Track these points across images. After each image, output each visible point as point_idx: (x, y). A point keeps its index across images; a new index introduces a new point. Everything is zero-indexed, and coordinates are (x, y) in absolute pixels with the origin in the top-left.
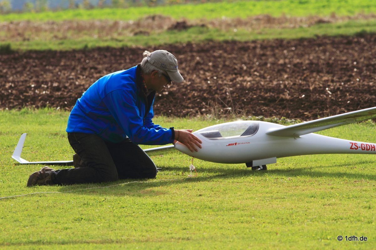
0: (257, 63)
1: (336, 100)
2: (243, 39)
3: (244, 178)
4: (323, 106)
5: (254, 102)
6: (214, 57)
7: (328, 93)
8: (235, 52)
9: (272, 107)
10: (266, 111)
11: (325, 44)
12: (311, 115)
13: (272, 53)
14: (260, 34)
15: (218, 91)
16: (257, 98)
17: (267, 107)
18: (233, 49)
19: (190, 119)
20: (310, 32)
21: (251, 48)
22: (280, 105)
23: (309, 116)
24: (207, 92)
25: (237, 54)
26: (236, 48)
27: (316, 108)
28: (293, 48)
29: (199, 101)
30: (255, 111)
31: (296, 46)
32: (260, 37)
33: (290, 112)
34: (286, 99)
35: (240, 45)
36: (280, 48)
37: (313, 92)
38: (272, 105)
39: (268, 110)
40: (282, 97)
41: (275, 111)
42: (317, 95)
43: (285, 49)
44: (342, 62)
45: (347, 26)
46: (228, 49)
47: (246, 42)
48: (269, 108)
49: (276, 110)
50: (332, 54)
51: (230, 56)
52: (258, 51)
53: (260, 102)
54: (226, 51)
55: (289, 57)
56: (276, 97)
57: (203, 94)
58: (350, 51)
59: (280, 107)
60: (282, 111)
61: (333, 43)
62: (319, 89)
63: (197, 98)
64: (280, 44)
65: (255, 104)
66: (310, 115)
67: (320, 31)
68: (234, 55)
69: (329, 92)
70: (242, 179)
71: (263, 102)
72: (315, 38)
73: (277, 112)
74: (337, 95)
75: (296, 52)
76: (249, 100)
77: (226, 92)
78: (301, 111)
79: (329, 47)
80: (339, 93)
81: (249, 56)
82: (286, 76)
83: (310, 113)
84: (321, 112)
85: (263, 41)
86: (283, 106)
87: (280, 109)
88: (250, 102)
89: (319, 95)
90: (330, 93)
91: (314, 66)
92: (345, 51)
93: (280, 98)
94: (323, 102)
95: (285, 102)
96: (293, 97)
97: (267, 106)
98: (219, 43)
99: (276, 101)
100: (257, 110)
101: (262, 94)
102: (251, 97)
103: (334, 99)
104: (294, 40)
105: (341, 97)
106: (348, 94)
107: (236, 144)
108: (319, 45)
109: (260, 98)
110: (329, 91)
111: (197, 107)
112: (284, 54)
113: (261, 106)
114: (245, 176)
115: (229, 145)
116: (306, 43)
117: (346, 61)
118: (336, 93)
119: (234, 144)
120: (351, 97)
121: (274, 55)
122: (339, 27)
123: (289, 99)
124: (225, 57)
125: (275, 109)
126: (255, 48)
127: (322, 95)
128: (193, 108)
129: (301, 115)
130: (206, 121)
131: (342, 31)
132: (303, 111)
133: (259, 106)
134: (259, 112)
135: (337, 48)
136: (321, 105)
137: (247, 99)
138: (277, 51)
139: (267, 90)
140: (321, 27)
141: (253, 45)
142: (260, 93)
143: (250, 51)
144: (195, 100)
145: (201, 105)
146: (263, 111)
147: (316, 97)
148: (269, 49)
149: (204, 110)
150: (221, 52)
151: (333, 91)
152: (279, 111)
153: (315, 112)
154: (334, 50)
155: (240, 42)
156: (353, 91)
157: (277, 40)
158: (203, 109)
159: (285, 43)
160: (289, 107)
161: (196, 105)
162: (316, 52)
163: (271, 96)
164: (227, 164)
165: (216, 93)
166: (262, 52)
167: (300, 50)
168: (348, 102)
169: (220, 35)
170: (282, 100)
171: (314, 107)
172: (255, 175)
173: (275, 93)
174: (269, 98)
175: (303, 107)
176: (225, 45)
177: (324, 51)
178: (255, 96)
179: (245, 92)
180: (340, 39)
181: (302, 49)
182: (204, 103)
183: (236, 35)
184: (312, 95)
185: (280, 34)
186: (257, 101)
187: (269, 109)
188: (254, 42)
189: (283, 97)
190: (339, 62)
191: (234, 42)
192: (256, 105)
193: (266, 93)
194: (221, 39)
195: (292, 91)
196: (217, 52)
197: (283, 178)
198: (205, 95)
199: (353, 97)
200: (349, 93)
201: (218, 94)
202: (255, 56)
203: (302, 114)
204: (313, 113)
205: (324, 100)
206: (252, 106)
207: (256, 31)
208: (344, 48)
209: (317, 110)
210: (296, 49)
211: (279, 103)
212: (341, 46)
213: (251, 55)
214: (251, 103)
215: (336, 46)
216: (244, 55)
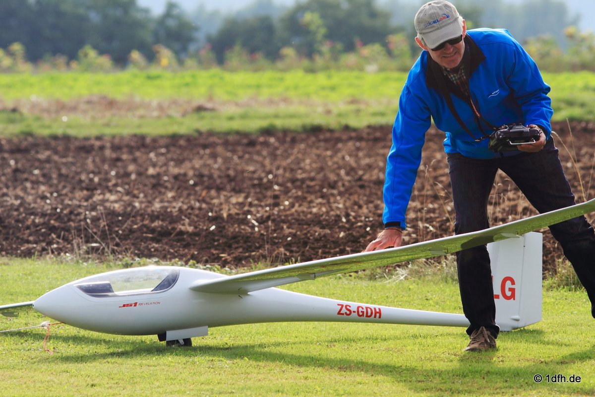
0: (113, 173)
1: (268, 235)
2: (81, 133)
3: (157, 359)
4: (249, 244)
5: (135, 235)
6: (39, 160)
7: (253, 224)
8: (71, 154)
9: (166, 244)
10: (156, 250)
11: (213, 145)
12: (231, 259)
13: (130, 157)
14: (107, 125)
15: (73, 217)
16: (140, 229)
17: (159, 244)
18: (67, 149)
19: (38, 260)
20: (187, 126)
21: (96, 148)
22: (178, 241)
23: (228, 260)
24: (55, 217)
25: (74, 157)
26: (72, 147)
27: (236, 248)
28: (163, 150)
29: (44, 232)
30: (139, 250)
31: (167, 147)
32: (108, 131)
33: (196, 253)
34: (188, 232)
35: (77, 144)
36: (143, 150)
37: (227, 222)
38: (165, 240)
39: (160, 249)
40: (180, 229)
41: (172, 251)
42: (236, 226)
43: (151, 151)
44: (250, 175)
45: (244, 117)
46: (60, 148)
47: (86, 139)
48: (160, 245)
49: (173, 249)
50: (226, 160)
51: (64, 160)
52: (108, 153)
53: (144, 235)
54: (56, 152)
55: (160, 164)
56: (170, 228)
57: (49, 220)
58: (256, 157)
59: (179, 244)
60: (184, 250)
61: (226, 144)
62: (237, 217)
63: (40, 227)
64: (141, 143)
65: (137, 238)
66: (229, 258)
67: (203, 124)
68: (70, 159)
69: (254, 222)
70: (154, 360)
71: (150, 235)
72: (196, 135)
73: (176, 252)
74: (267, 228)
75: (169, 156)
76: (127, 232)
77: (85, 219)
78: (215, 252)
79: (220, 149)
80: (270, 223)
81: (94, 161)
82: (170, 195)
83: (229, 255)
84: (247, 254)
85: (114, 137)
86: (184, 243)
87: (180, 247)
88: (128, 235)
89: (239, 226)
90: (256, 224)
91: (206, 179)
92: (247, 156)
93: (178, 230)
94: (248, 237)
95: (185, 236)
96: (198, 229)
97: (158, 241)
98: (43, 138)
99: (171, 234)
100: (142, 248)
101: (146, 222)
102: (129, 227)
103: (265, 233)
104: (162, 137)
105: (275, 231)
106: (285, 227)
107: (135, 304)
108: (205, 147)
109: (145, 230)
110: (255, 220)
111: (43, 241)
112: (151, 159)
113: (149, 242)
114: (159, 355)
115: (124, 306)
116: (182, 142)
117: (254, 172)
118: (266, 224)
119: (133, 305)
120: (291, 230)
121: (135, 160)
122: (231, 118)
123: (192, 231)
124: (56, 162)
125: (172, 246)
126: (102, 148)
127: (243, 227)
128: (36, 243)
129: (215, 259)
130: (66, 264)
131: (237, 125)
132: (217, 252)
133: (145, 243)
134: (146, 252)
135: (234, 151)
136: (245, 242)
137: (123, 231)
138: (138, 154)
139: (154, 217)
140: (202, 118)
141: (98, 144)
142: (142, 220)
143: (94, 153)
144: (37, 230)
145: (49, 239)
146: (153, 250)
147: (235, 229)
148: (125, 150)
149: (55, 246)
150: (47, 153)
151: (261, 221)
152: (179, 250)
153: (237, 254)
154: (229, 154)
155: (76, 139)
156: (293, 221)
157: (135, 135)
158: (53, 244)
159: (148, 140)
160: (194, 245)
161: (41, 238)
162: (201, 158)
163: (162, 227)
164: (123, 336)
165: (69, 220)
166: (114, 155)
167: (175, 153)
168: (289, 239)
169: (44, 126)
170: (181, 233)
171: (234, 246)
172: (174, 354)
173: (167, 222)
174: (159, 229)
175: (218, 245)
176: (53, 143)
177: (214, 156)
178: (135, 227)
179: (116, 219)
180: (237, 138)
181: (178, 152)
182: (54, 236)
183: (69, 126)
184: (227, 227)
185: (139, 126)
186: (140, 235)
187: (161, 247)
188: (99, 138)
189: (183, 228)
190: (246, 175)
191: (67, 138)
192: (139, 240)
193: (153, 221)
194: (46, 132)
195: (194, 219)
196: (42, 154)
197: (222, 361)
198: (52, 222)
199: (294, 231)
200: (288, 224)
201: (72, 221)
202: (104, 161)
203: (216, 256)
204: (234, 255)
205: (249, 235)
206: (132, 241)
207: (100, 122)
208: (245, 152)
209: (241, 250)
210: (168, 151)
211: (176, 238)
212: (239, 148)
213: (97, 160)
214: (131, 237)
215: (230, 148)
216: (87, 158)
